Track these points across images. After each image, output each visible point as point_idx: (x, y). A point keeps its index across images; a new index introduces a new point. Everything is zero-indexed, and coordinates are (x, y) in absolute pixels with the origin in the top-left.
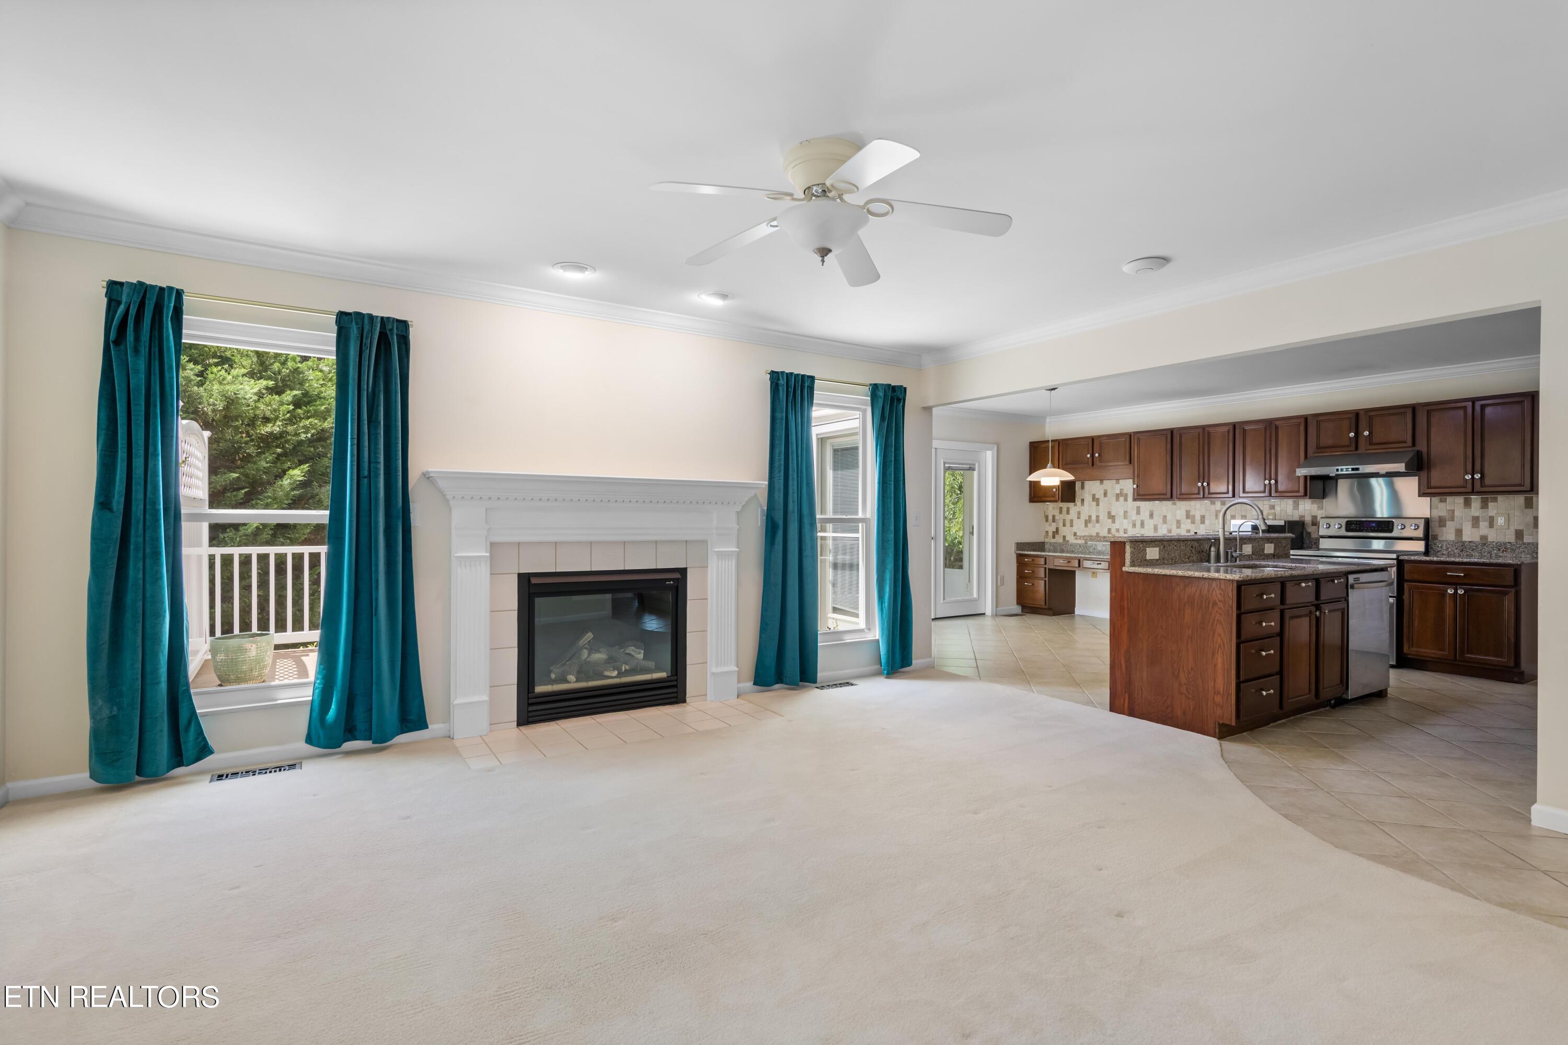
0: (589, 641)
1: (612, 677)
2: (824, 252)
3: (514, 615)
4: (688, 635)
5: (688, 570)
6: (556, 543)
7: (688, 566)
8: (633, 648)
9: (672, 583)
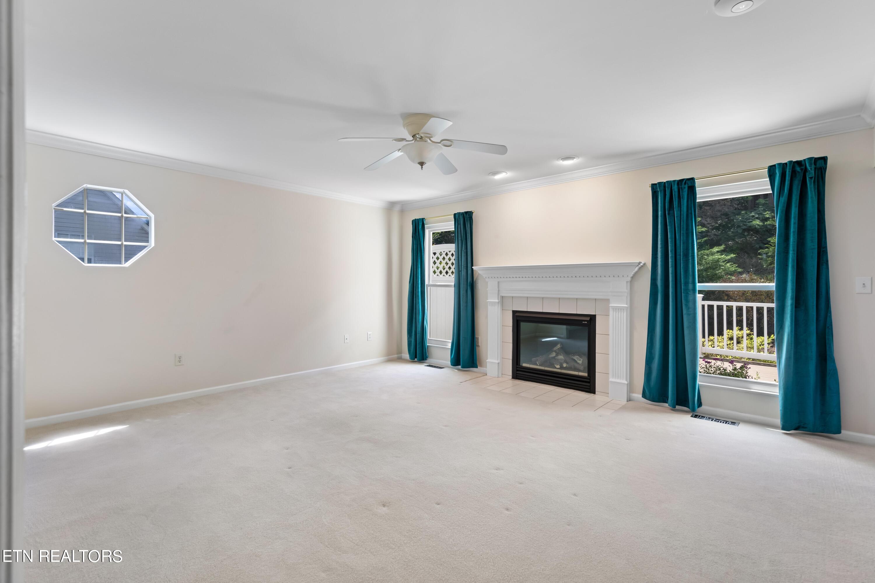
0: (558, 349)
1: (557, 369)
2: (422, 164)
3: (511, 329)
4: (597, 354)
5: (597, 316)
6: (527, 297)
7: (596, 314)
8: (577, 356)
9: (586, 322)
